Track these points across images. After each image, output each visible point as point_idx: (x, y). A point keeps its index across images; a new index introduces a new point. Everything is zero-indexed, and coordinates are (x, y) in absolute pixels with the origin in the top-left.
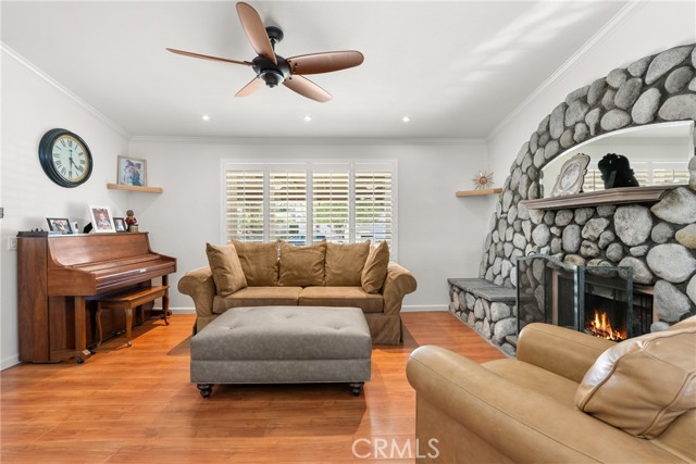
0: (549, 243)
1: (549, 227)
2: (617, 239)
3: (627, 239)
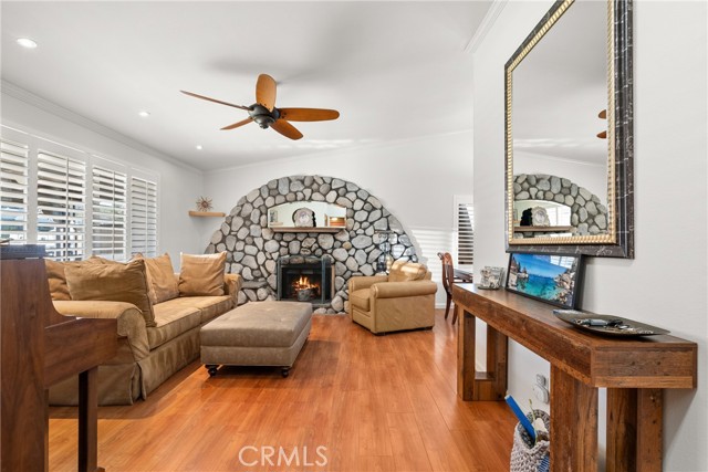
0: (278, 251)
1: (279, 242)
2: (320, 247)
3: (325, 247)
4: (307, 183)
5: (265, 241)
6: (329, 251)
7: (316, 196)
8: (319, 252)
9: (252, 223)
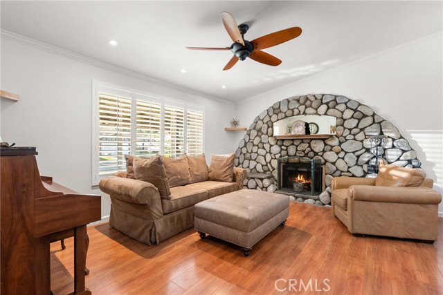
0: (280, 153)
1: (280, 146)
2: (312, 150)
3: (316, 150)
4: (301, 101)
5: (271, 146)
6: (320, 154)
7: (309, 110)
8: (311, 154)
9: (263, 134)
